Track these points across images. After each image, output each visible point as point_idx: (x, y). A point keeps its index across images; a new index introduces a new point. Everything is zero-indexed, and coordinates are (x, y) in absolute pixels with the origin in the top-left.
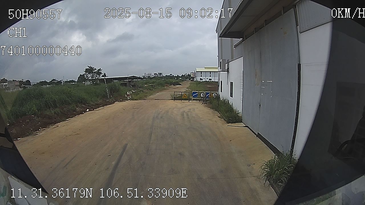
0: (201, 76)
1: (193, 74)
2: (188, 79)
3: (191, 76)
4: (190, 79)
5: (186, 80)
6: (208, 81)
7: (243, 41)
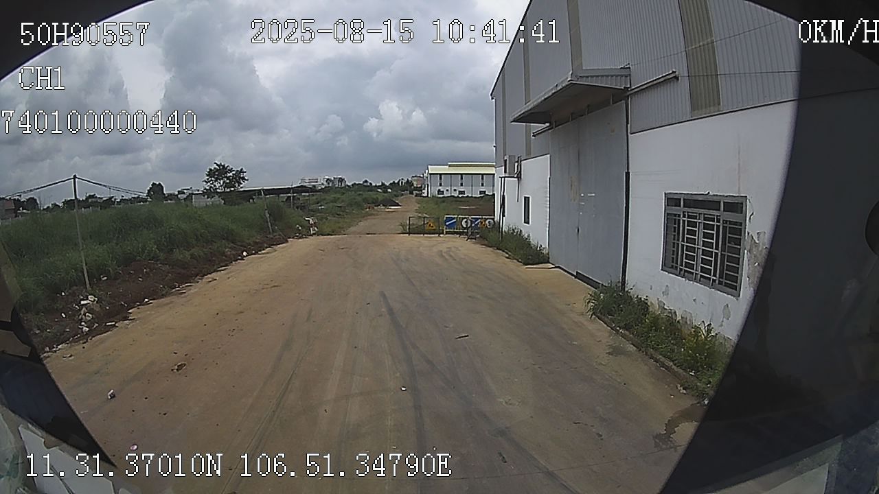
0: (441, 185)
1: (417, 181)
2: (408, 192)
3: (413, 185)
4: (412, 193)
5: (402, 195)
6: (456, 195)
7: (550, 128)
